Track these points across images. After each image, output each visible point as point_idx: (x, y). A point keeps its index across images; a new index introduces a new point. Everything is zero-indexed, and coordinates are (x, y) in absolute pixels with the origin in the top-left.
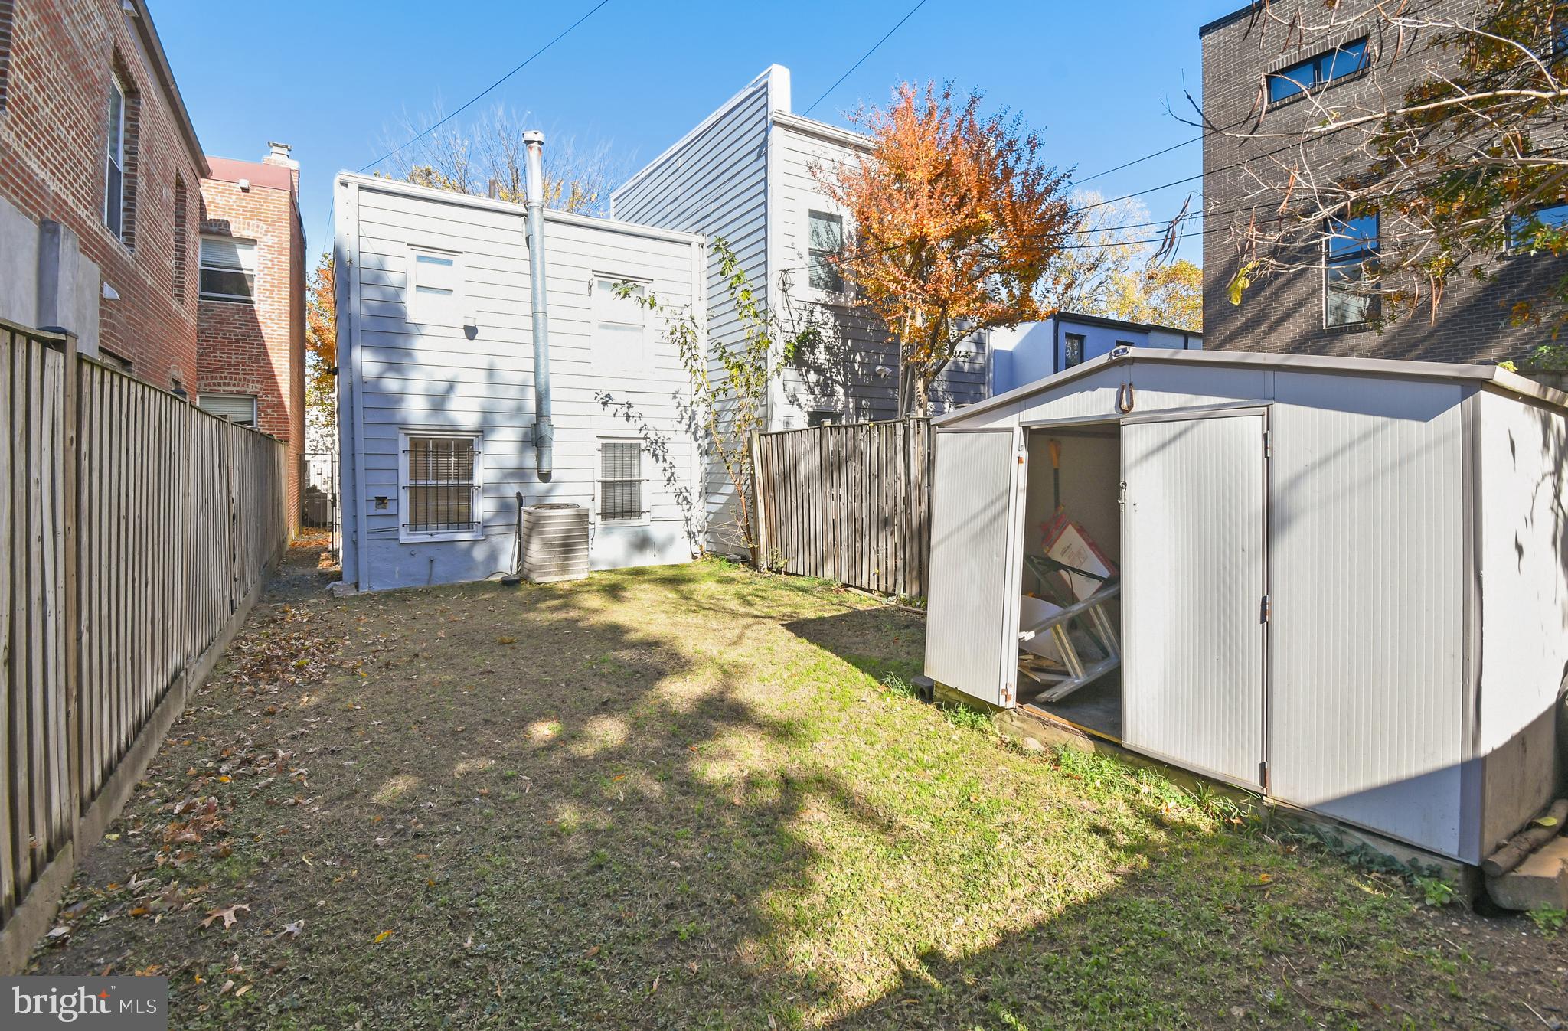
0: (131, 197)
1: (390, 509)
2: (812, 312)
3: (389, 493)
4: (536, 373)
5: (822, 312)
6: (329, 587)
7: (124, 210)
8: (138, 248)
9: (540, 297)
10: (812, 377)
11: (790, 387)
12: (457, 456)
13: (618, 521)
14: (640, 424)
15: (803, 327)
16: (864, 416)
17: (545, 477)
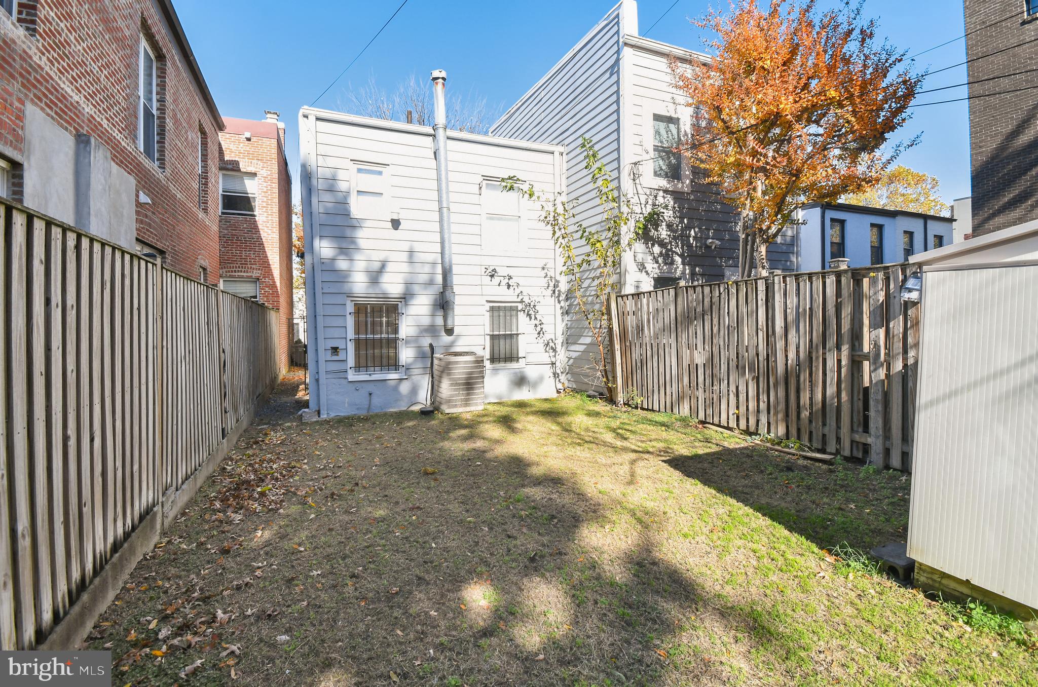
0: (162, 133)
1: (341, 356)
2: (656, 197)
3: (340, 344)
4: (442, 253)
5: (664, 197)
6: (300, 413)
7: (158, 142)
8: (168, 171)
9: (444, 196)
10: (657, 249)
11: (640, 257)
12: (387, 317)
13: (502, 365)
14: (518, 291)
15: (649, 209)
16: (698, 280)
17: (450, 332)
